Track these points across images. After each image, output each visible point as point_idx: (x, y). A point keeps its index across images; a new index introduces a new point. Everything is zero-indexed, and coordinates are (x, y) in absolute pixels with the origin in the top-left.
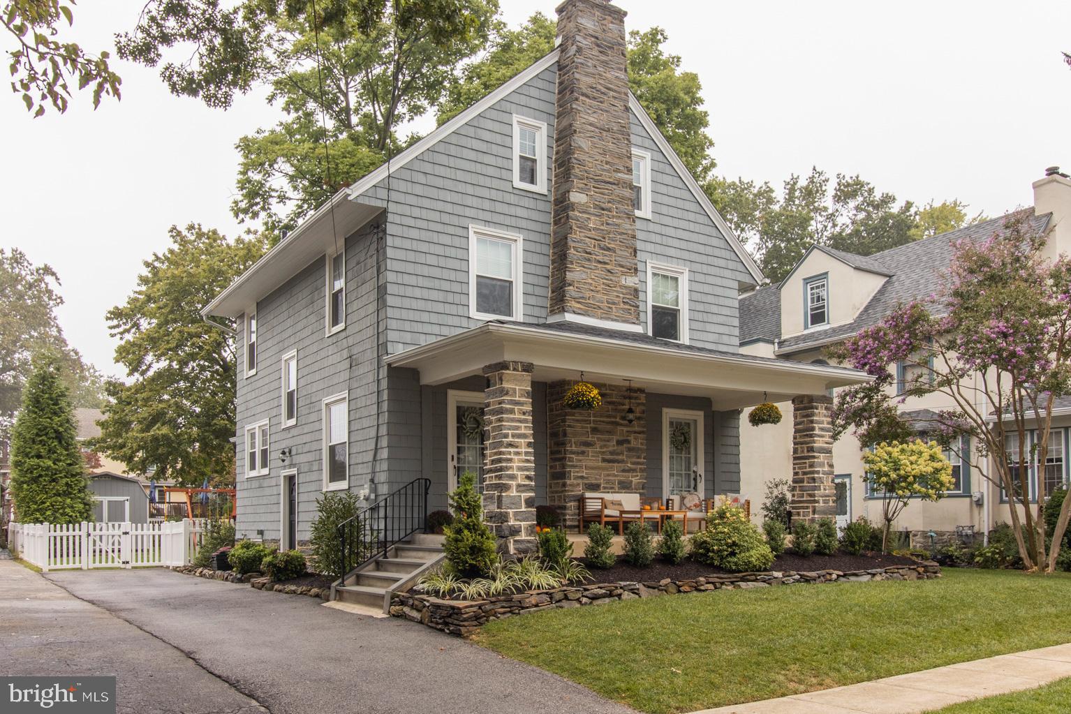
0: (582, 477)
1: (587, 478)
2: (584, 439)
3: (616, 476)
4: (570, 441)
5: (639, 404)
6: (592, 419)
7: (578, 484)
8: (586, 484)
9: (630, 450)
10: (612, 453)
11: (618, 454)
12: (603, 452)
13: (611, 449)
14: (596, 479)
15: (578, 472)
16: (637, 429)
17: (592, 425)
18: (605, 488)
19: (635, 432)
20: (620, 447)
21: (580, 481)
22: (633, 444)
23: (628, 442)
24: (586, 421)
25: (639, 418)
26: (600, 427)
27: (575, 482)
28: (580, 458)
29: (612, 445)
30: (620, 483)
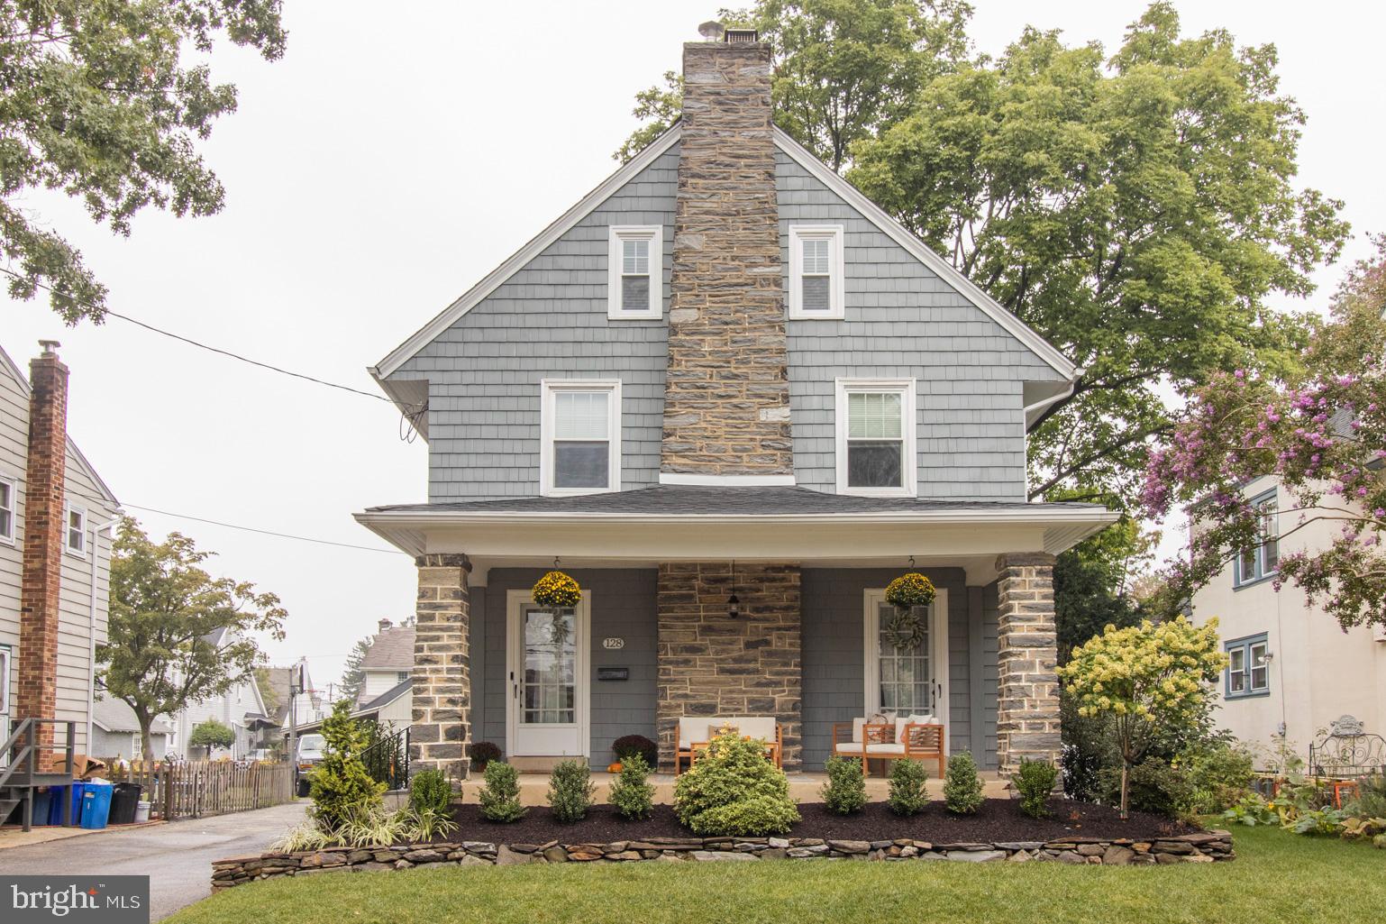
0: (686, 696)
1: (694, 697)
2: (689, 641)
3: (745, 692)
4: (665, 646)
5: (787, 588)
6: (702, 614)
7: (679, 706)
8: (691, 705)
9: (770, 654)
10: (736, 660)
11: (748, 661)
12: (721, 659)
13: (735, 654)
14: (709, 698)
15: (678, 689)
16: (781, 623)
17: (702, 623)
18: (724, 710)
19: (779, 629)
20: (751, 652)
21: (682, 702)
22: (776, 644)
23: (768, 643)
24: (694, 617)
25: (787, 609)
26: (716, 624)
27: (673, 702)
28: (682, 669)
29: (738, 649)
30: (751, 701)
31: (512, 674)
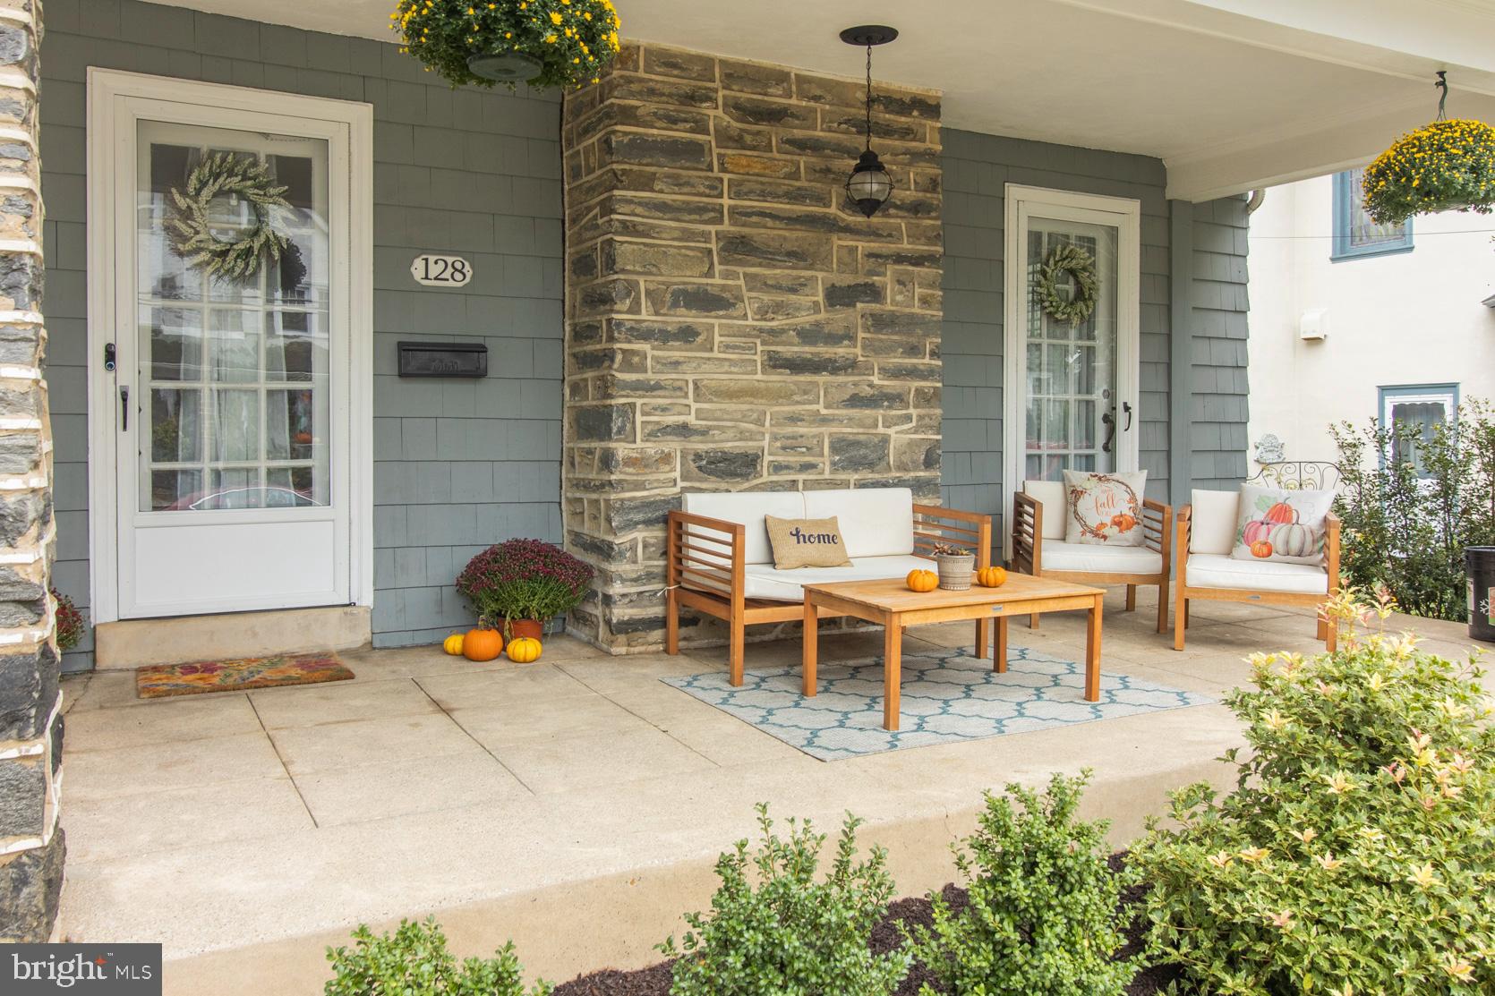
0: (683, 430)
1: (704, 432)
2: (693, 279)
3: (825, 420)
4: (631, 288)
5: (916, 156)
6: (726, 202)
7: (666, 458)
8: (698, 457)
9: (880, 322)
10: (807, 336)
11: (834, 339)
12: (772, 332)
13: (805, 319)
14: (742, 436)
15: (664, 410)
16: (906, 246)
17: (726, 226)
18: (777, 468)
19: (900, 259)
20: (840, 318)
21: (673, 445)
22: (894, 300)
23: (874, 293)
24: (701, 210)
25: (916, 208)
26: (761, 233)
27: (652, 448)
28: (676, 355)
29: (809, 307)
30: (839, 445)
31: (110, 355)
